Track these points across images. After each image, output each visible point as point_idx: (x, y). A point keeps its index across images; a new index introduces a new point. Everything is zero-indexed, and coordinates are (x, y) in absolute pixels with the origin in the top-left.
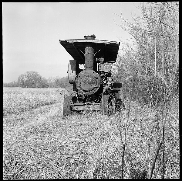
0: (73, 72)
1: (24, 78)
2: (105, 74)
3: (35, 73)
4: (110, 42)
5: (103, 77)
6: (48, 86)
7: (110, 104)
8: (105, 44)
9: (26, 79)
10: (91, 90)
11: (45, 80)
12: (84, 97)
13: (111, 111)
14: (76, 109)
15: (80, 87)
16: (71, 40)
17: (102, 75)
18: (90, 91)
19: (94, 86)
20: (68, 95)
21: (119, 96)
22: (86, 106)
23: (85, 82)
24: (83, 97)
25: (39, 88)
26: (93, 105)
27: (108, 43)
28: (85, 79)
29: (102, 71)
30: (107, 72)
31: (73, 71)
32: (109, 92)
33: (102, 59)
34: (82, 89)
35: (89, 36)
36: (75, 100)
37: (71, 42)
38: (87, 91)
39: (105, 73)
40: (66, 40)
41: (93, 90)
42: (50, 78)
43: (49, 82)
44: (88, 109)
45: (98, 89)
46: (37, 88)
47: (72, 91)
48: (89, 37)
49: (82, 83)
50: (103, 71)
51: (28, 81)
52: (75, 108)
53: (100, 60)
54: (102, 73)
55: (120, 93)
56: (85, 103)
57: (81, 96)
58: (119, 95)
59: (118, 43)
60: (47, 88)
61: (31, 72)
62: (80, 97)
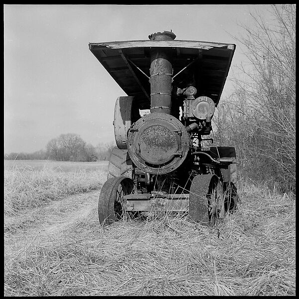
0: (124, 124)
1: (57, 144)
2: (199, 124)
3: (75, 137)
4: (211, 45)
5: (195, 130)
6: (97, 158)
7: (213, 196)
8: (200, 51)
9: (59, 147)
10: (166, 164)
11: (92, 149)
12: (150, 179)
13: (215, 215)
14: (130, 209)
15: (138, 155)
16: (116, 43)
17: (192, 126)
18: (162, 165)
19: (172, 152)
20: (115, 175)
21: (229, 177)
22: (154, 201)
23: (151, 143)
24: (148, 180)
25: (81, 161)
26: (170, 199)
27: (207, 48)
28: (151, 134)
29: (192, 118)
30: (205, 120)
31: (124, 120)
32: (208, 168)
33: (192, 90)
34: (142, 160)
35: (159, 34)
36: (129, 187)
37: (115, 47)
38: (156, 166)
39: (198, 121)
40: (103, 43)
41: (171, 164)
42: (99, 145)
43: (97, 151)
44: (159, 209)
45: (183, 159)
46: (78, 161)
47: (125, 167)
48: (161, 37)
49: (144, 146)
50: (195, 118)
51: (64, 150)
52: (128, 206)
53: (187, 92)
54: (193, 122)
55: (232, 170)
56: (153, 195)
57: (143, 176)
58: (229, 174)
59: (230, 47)
60: (95, 161)
61: (68, 135)
62: (142, 180)
